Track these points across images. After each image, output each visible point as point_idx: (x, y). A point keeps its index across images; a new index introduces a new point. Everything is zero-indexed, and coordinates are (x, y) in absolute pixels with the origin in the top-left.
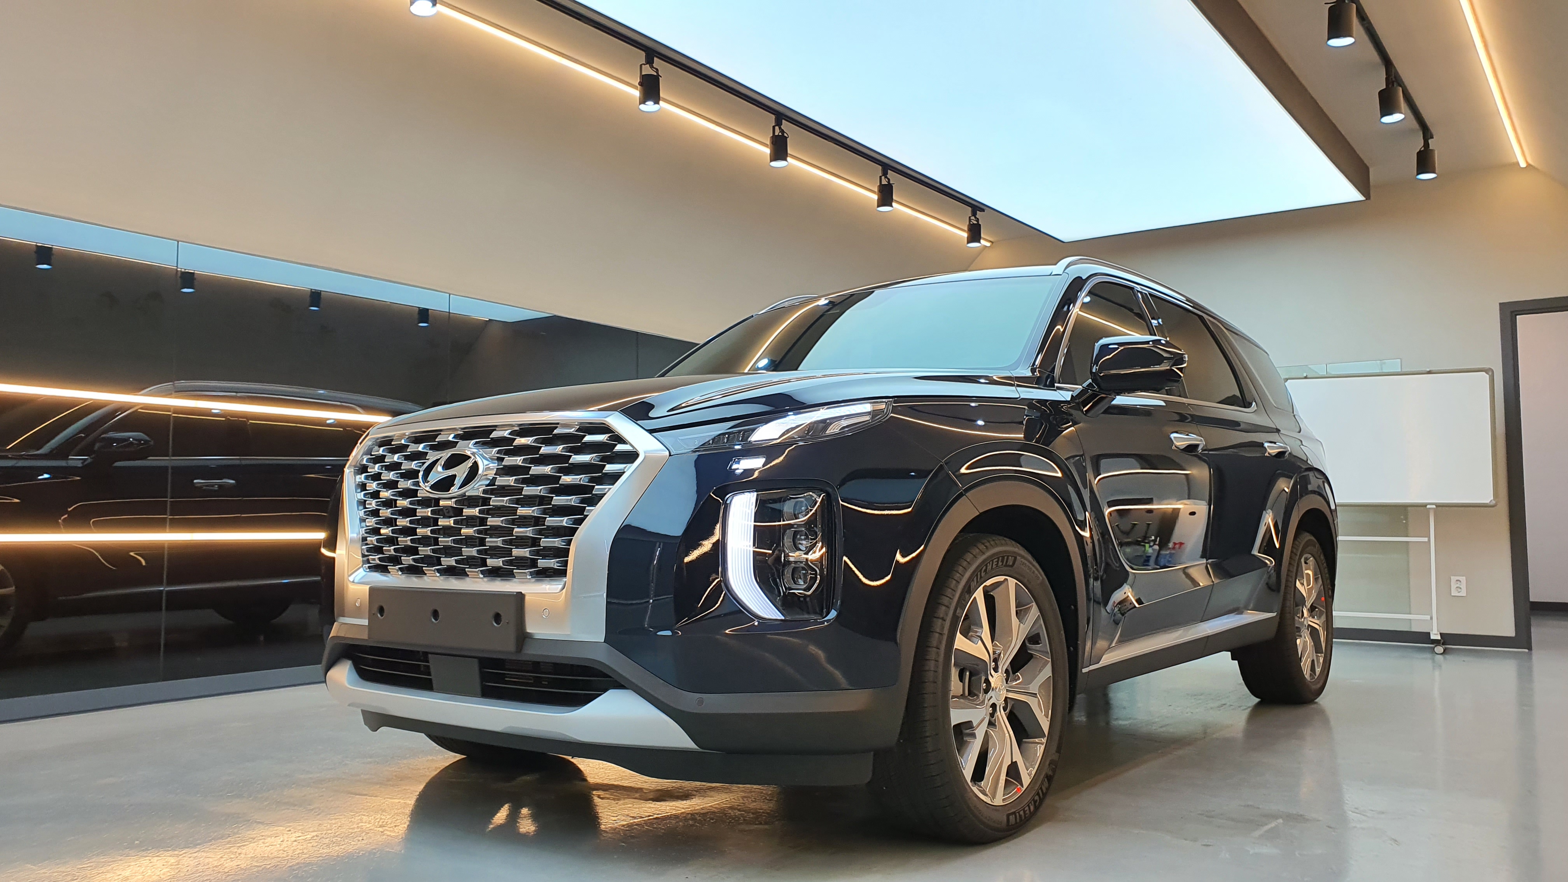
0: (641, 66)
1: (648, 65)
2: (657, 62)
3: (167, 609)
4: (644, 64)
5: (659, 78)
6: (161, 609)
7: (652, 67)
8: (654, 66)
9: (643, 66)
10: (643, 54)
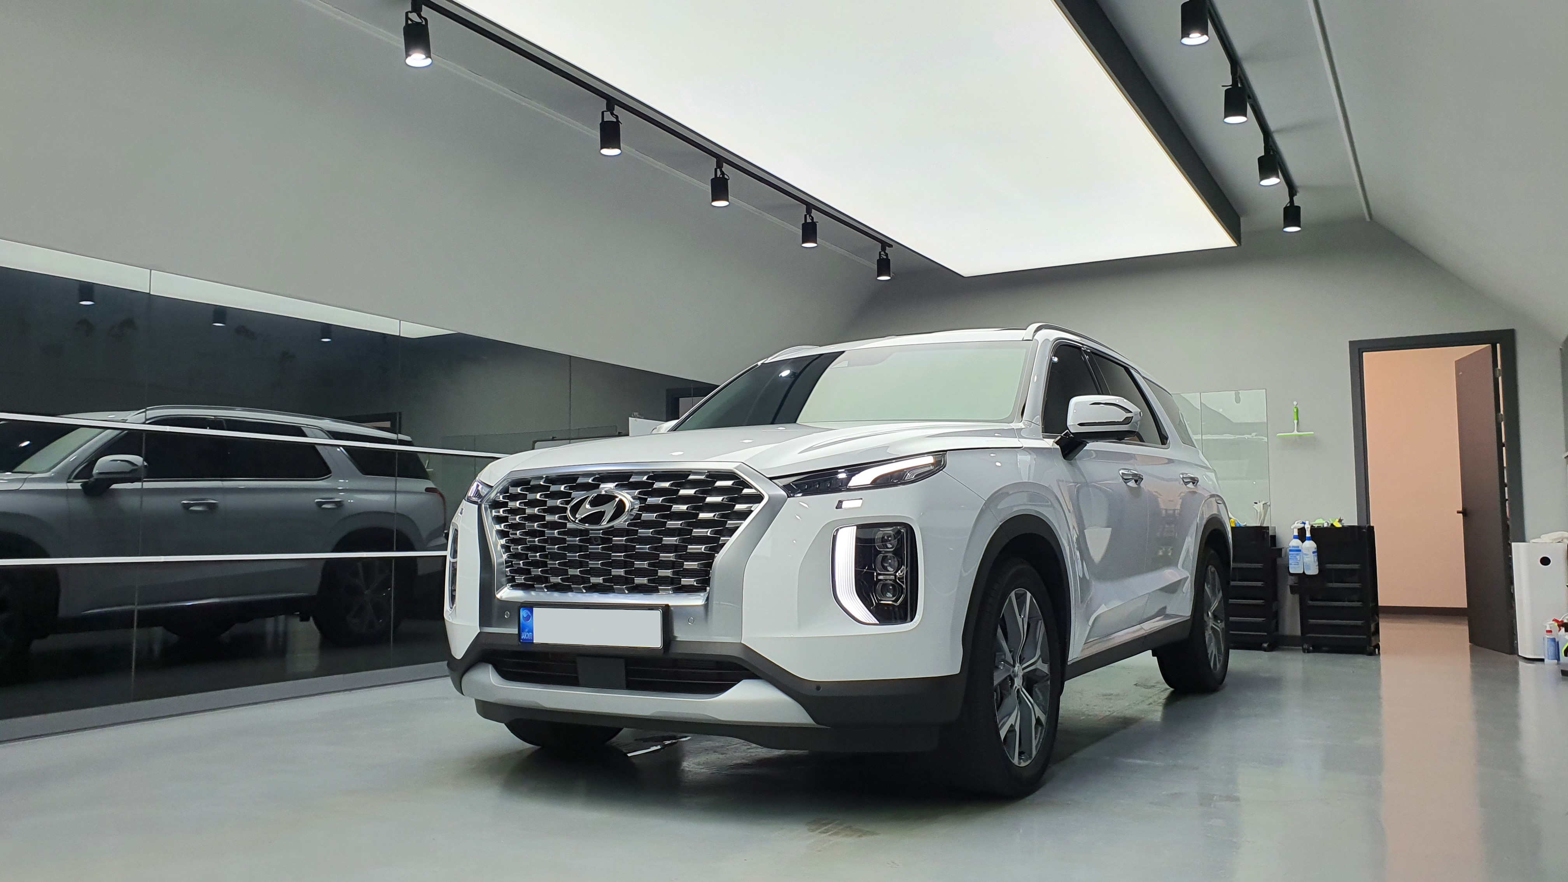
0: (603, 113)
1: (609, 112)
2: (617, 110)
3: (138, 626)
4: (605, 111)
5: (619, 125)
6: (132, 627)
7: (612, 114)
8: (615, 113)
9: (605, 113)
10: (605, 101)
